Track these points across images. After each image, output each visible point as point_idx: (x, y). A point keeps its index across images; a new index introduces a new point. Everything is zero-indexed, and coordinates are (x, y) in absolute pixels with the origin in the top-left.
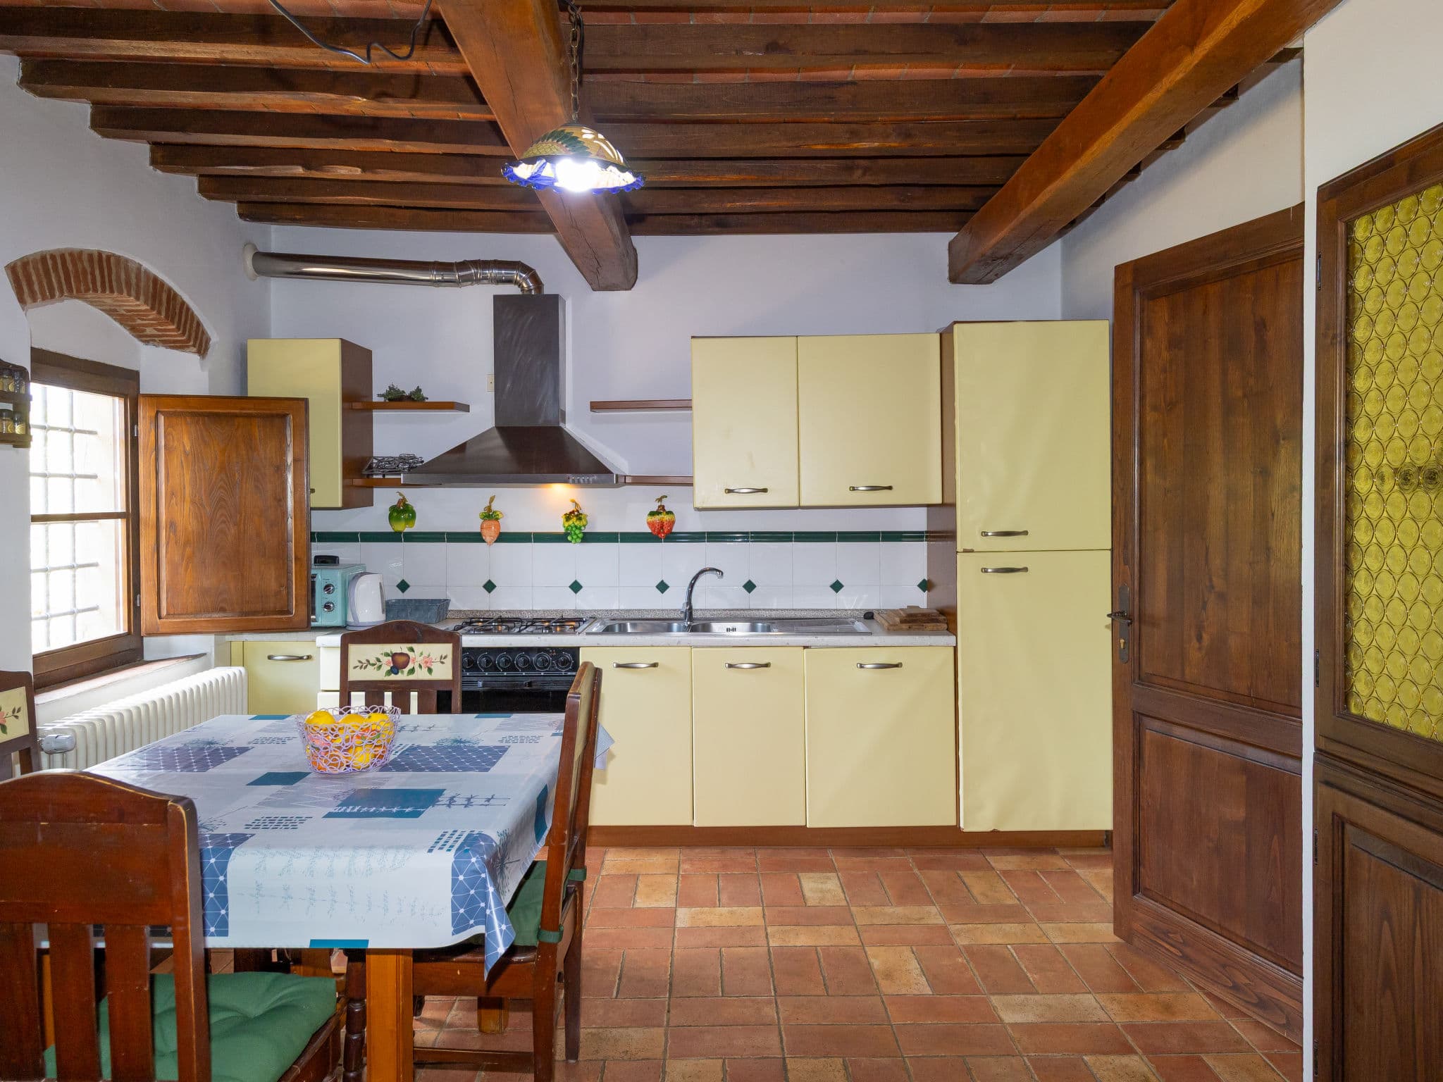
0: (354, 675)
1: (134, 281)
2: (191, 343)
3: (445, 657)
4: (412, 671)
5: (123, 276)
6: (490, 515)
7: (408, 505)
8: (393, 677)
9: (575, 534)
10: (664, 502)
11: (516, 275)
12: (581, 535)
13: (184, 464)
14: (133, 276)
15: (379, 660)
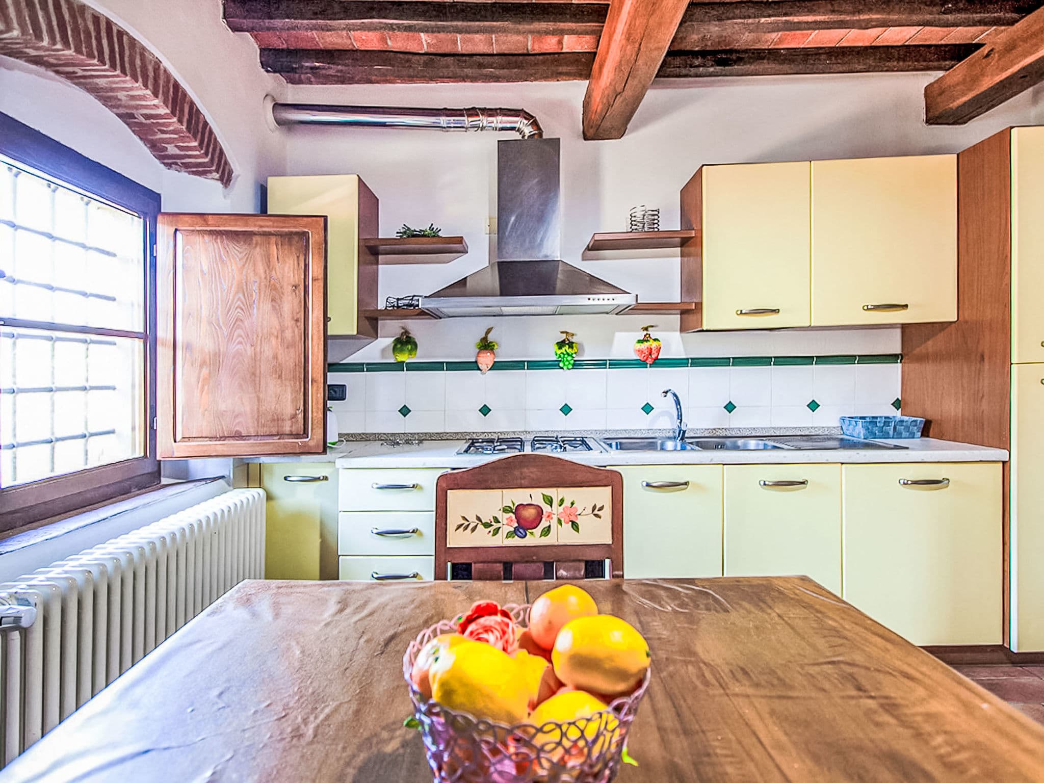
0: (456, 540)
1: (151, 74)
2: (214, 168)
3: (601, 509)
4: (547, 531)
5: (138, 62)
6: (486, 345)
7: (410, 337)
8: (516, 541)
9: (567, 360)
10: (651, 332)
11: (520, 122)
12: (572, 362)
13: (201, 284)
14: (150, 68)
15: (497, 520)
